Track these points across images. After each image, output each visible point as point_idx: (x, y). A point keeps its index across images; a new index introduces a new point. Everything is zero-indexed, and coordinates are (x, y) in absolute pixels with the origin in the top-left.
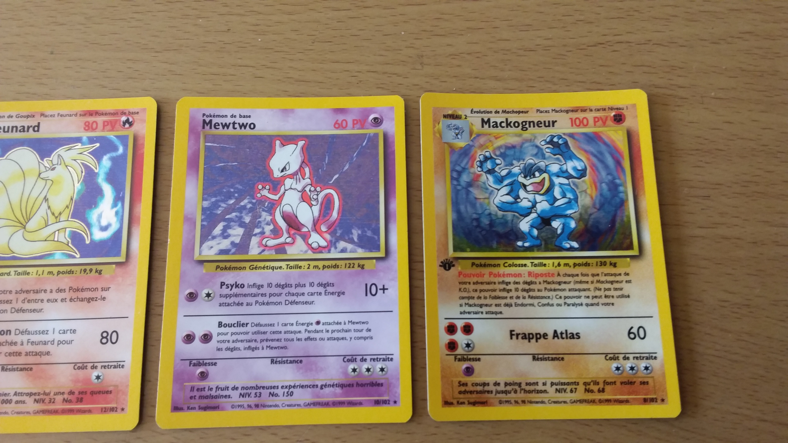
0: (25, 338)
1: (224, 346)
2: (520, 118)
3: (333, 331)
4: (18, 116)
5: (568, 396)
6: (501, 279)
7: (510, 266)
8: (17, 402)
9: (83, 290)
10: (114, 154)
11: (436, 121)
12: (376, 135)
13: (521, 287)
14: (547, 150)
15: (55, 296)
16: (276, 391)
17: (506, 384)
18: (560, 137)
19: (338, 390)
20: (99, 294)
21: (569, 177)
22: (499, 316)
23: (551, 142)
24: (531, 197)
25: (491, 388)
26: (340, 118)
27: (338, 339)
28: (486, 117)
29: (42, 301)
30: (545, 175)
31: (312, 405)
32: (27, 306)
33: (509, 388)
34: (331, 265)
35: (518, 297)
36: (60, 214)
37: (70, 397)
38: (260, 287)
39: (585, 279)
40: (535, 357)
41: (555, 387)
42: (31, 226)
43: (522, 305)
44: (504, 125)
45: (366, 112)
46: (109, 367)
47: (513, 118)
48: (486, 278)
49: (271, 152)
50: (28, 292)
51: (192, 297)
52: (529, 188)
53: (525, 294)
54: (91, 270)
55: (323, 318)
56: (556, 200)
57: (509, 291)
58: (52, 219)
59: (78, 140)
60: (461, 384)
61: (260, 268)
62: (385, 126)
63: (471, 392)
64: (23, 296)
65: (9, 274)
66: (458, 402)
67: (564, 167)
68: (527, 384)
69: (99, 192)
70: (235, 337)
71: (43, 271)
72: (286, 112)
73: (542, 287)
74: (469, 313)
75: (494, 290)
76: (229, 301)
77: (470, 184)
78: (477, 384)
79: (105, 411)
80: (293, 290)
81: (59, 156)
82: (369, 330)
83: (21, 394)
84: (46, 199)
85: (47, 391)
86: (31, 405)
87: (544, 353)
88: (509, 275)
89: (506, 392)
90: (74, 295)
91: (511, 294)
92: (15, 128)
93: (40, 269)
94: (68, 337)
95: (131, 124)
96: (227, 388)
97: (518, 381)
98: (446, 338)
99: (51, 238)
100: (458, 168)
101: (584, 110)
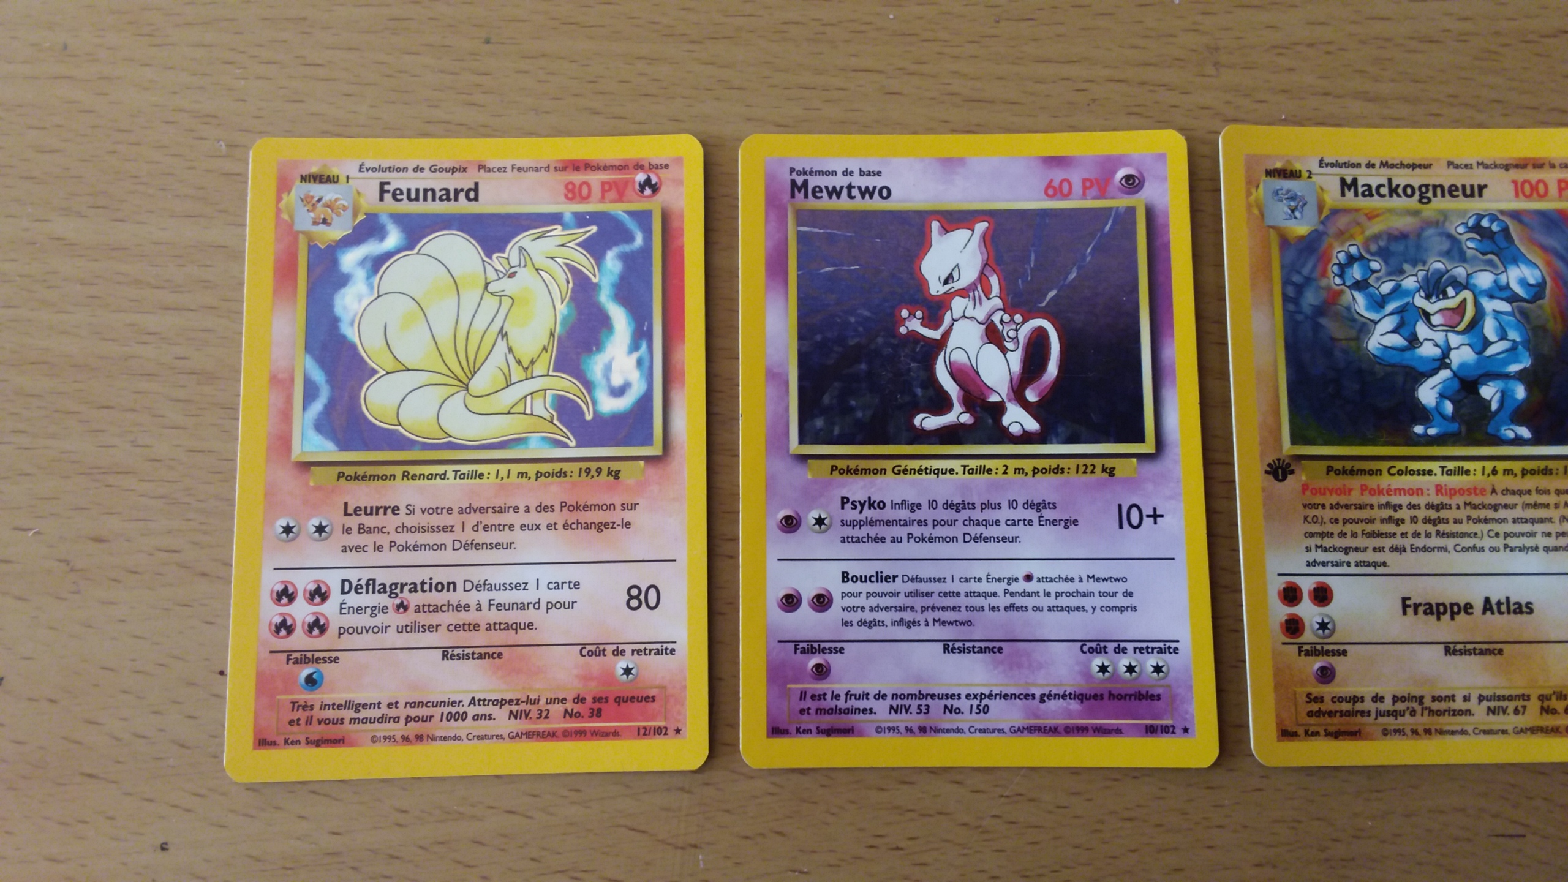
0: (484, 596)
1: (855, 617)
2: (1416, 179)
3: (1058, 595)
4: (433, 169)
5: (1510, 721)
6: (1383, 500)
7: (1400, 473)
8: (476, 718)
9: (586, 508)
10: (626, 248)
11: (1252, 183)
12: (1131, 211)
13: (1421, 514)
14: (1470, 244)
15: (534, 518)
16: (956, 703)
17: (1395, 699)
18: (1493, 218)
19: (1074, 705)
20: (616, 516)
21: (1512, 298)
22: (1381, 570)
23: (1477, 228)
24: (1439, 337)
25: (1368, 705)
26: (1058, 175)
27: (1069, 609)
28: (1349, 174)
29: (511, 527)
30: (1467, 294)
31: (1026, 732)
32: (482, 537)
33: (1400, 706)
34: (1048, 468)
35: (1417, 535)
36: (532, 362)
37: (577, 708)
38: (915, 507)
39: (1543, 499)
40: (1449, 647)
41: (1485, 704)
42: (479, 384)
43: (1425, 549)
44: (1384, 191)
45: (1110, 163)
46: (646, 652)
47: (1402, 178)
48: (1355, 497)
49: (923, 245)
50: (482, 510)
51: (790, 524)
52: (1436, 320)
53: (1430, 528)
54: (599, 471)
55: (1038, 569)
56: (1487, 343)
57: (1399, 522)
58: (517, 373)
59: (555, 219)
60: (1311, 699)
61: (913, 471)
62: (1150, 192)
63: (1331, 714)
64: (473, 518)
65: (443, 476)
66: (1306, 732)
67: (1503, 279)
68: (1434, 699)
69: (604, 322)
70: (873, 602)
71: (509, 470)
72: (950, 164)
73: (1462, 514)
74: (1324, 564)
75: (1372, 521)
76: (857, 532)
77: (1320, 311)
78: (1341, 699)
79: (644, 733)
80: (977, 515)
81: (521, 249)
82: (1130, 594)
83: (484, 702)
84: (503, 334)
85: (533, 697)
86: (503, 722)
87: (1465, 641)
88: (1399, 491)
89: (1395, 714)
90: (572, 518)
91: (1403, 528)
92: (429, 193)
93: (503, 468)
94: (565, 595)
95: (655, 189)
96: (866, 695)
97: (1416, 692)
98: (1284, 611)
99: (519, 408)
100: (1296, 278)
101: (1538, 165)
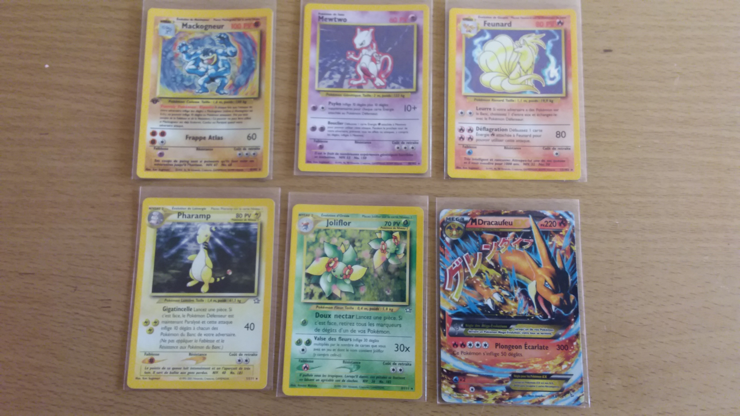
2: (204, 23)
5: (212, 168)
6: (184, 109)
7: (190, 102)
11: (156, 24)
13: (195, 113)
14: (217, 41)
17: (181, 161)
18: (225, 34)
21: (227, 56)
22: (181, 128)
23: (220, 37)
24: (206, 66)
25: (173, 163)
28: (185, 22)
30: (215, 55)
33: (182, 163)
35: (192, 119)
39: (229, 109)
40: (198, 148)
41: (206, 163)
43: (195, 123)
44: (195, 27)
47: (200, 23)
48: (176, 109)
52: (205, 62)
53: (197, 117)
56: (219, 68)
57: (188, 115)
60: (156, 161)
63: (161, 165)
66: (153, 169)
67: (226, 51)
68: (192, 162)
73: (206, 113)
74: (165, 126)
75: (180, 115)
77: (172, 59)
78: (165, 161)
87: (203, 147)
88: (189, 107)
89: (180, 165)
91: (189, 117)
97: (187, 159)
98: (151, 138)
100: (166, 50)
101: (239, 19)
